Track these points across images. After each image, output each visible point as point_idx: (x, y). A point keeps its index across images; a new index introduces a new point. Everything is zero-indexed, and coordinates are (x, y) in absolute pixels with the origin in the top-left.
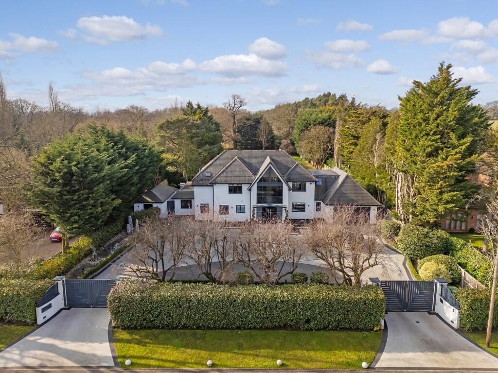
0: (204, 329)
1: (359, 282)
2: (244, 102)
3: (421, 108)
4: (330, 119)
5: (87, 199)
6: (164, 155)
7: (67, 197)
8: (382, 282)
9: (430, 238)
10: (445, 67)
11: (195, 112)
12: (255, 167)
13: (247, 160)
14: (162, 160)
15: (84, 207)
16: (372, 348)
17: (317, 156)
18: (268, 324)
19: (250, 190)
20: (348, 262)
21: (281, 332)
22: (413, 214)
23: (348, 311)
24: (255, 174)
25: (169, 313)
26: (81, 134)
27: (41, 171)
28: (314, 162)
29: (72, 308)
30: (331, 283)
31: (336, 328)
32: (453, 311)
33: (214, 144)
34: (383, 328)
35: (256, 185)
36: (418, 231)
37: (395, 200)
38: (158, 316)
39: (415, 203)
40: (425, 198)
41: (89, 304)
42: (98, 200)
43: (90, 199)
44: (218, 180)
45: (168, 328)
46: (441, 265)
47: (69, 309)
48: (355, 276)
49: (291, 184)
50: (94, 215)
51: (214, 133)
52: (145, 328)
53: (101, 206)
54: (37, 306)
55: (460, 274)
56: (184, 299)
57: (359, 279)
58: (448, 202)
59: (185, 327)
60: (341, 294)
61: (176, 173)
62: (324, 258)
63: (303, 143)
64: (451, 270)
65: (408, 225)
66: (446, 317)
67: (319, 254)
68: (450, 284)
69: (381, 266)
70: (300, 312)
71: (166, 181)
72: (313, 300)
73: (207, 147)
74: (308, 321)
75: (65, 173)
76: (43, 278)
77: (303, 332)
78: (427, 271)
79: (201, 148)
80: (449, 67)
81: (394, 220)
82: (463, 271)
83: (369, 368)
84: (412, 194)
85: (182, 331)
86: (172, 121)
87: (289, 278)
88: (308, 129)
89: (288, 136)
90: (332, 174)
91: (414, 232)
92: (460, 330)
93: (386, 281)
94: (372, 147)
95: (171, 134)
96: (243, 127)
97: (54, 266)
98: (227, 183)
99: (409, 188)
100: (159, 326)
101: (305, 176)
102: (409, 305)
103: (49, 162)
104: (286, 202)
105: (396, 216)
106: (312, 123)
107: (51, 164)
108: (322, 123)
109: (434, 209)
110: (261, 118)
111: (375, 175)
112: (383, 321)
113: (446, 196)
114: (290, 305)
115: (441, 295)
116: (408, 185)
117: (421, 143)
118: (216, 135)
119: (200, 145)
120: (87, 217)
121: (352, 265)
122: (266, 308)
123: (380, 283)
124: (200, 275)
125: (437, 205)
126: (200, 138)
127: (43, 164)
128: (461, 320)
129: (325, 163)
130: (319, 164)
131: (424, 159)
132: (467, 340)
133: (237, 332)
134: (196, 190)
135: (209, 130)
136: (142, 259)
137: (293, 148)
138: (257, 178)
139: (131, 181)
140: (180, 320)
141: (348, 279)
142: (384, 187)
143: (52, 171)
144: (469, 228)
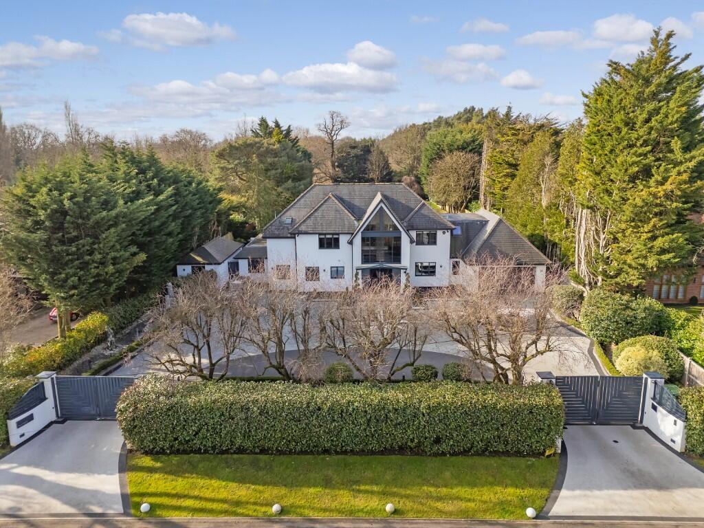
0: (272, 454)
1: (519, 377)
2: (347, 121)
3: (620, 104)
4: (474, 141)
5: (91, 253)
6: (222, 195)
7: (59, 248)
8: (557, 378)
9: (633, 310)
10: (663, 36)
11: (270, 134)
12: (359, 208)
13: (346, 198)
14: (220, 201)
15: (84, 266)
16: (543, 485)
17: (455, 198)
18: (374, 445)
19: (351, 243)
20: (503, 348)
21: (394, 458)
22: (604, 273)
23: (502, 425)
24: (359, 219)
25: (214, 429)
26: (87, 155)
27: (16, 208)
28: (450, 206)
29: (68, 421)
30: (476, 379)
31: (482, 453)
32: (675, 424)
33: (300, 181)
34: (559, 452)
35: (360, 235)
36: (614, 299)
37: (573, 255)
38: (197, 433)
39: (608, 258)
40: (624, 248)
41: (94, 415)
42: (108, 254)
43: (96, 253)
44: (303, 228)
45: (214, 452)
46: (651, 351)
47: (63, 422)
48: (514, 368)
49: (414, 234)
50: (103, 278)
51: (301, 163)
52: (178, 452)
53: (114, 264)
54: (9, 419)
55: (683, 366)
56: (238, 406)
57: (519, 373)
58: (663, 251)
59: (241, 451)
60: (491, 398)
61: (243, 224)
62: (464, 341)
63: (433, 179)
64: (668, 359)
65: (596, 291)
66: (662, 433)
67: (455, 336)
68: (668, 381)
69: (556, 354)
70: (425, 426)
71: (230, 235)
72: (446, 408)
73: (290, 183)
74: (438, 441)
75: (55, 211)
76: (23, 374)
77: (430, 458)
78: (629, 362)
79: (281, 186)
80: (670, 35)
81: (573, 284)
82: (687, 360)
83: (537, 517)
84: (602, 243)
85: (235, 456)
86: (237, 145)
87: (408, 372)
88: (441, 158)
89: (412, 169)
90: (477, 219)
91: (607, 302)
92: (686, 455)
93: (564, 377)
94: (538, 177)
95: (236, 165)
96: (346, 159)
97: (42, 357)
98: (317, 234)
99: (598, 233)
100: (200, 449)
101: (435, 222)
102: (601, 414)
103: (30, 194)
104: (406, 261)
105: (577, 278)
106: (446, 148)
107: (33, 197)
108: (462, 148)
109: (640, 264)
110: (372, 145)
111: (543, 219)
112: (560, 441)
113: (659, 243)
114: (407, 414)
115: (654, 398)
116: (596, 230)
117: (619, 160)
118: (303, 166)
119: (279, 182)
120: (91, 280)
121: (509, 352)
122: (369, 421)
123: (554, 381)
124: (266, 368)
125: (645, 257)
126: (279, 171)
127: (21, 198)
128: (688, 438)
129: (467, 207)
130: (457, 210)
131: (624, 185)
132: (699, 471)
133: (323, 459)
134: (271, 244)
135: (292, 158)
136: (173, 344)
137: (419, 188)
138: (361, 224)
139: (167, 228)
140: (233, 439)
141: (502, 374)
142: (556, 237)
143: (34, 207)
144: (689, 296)
